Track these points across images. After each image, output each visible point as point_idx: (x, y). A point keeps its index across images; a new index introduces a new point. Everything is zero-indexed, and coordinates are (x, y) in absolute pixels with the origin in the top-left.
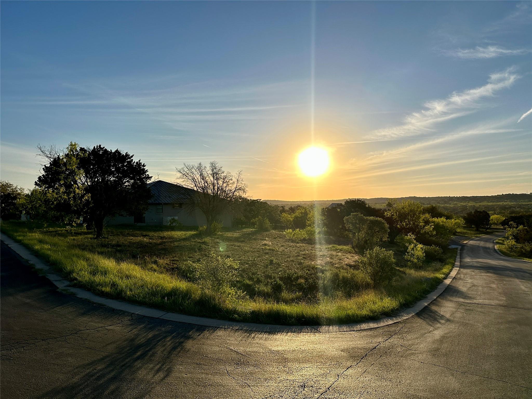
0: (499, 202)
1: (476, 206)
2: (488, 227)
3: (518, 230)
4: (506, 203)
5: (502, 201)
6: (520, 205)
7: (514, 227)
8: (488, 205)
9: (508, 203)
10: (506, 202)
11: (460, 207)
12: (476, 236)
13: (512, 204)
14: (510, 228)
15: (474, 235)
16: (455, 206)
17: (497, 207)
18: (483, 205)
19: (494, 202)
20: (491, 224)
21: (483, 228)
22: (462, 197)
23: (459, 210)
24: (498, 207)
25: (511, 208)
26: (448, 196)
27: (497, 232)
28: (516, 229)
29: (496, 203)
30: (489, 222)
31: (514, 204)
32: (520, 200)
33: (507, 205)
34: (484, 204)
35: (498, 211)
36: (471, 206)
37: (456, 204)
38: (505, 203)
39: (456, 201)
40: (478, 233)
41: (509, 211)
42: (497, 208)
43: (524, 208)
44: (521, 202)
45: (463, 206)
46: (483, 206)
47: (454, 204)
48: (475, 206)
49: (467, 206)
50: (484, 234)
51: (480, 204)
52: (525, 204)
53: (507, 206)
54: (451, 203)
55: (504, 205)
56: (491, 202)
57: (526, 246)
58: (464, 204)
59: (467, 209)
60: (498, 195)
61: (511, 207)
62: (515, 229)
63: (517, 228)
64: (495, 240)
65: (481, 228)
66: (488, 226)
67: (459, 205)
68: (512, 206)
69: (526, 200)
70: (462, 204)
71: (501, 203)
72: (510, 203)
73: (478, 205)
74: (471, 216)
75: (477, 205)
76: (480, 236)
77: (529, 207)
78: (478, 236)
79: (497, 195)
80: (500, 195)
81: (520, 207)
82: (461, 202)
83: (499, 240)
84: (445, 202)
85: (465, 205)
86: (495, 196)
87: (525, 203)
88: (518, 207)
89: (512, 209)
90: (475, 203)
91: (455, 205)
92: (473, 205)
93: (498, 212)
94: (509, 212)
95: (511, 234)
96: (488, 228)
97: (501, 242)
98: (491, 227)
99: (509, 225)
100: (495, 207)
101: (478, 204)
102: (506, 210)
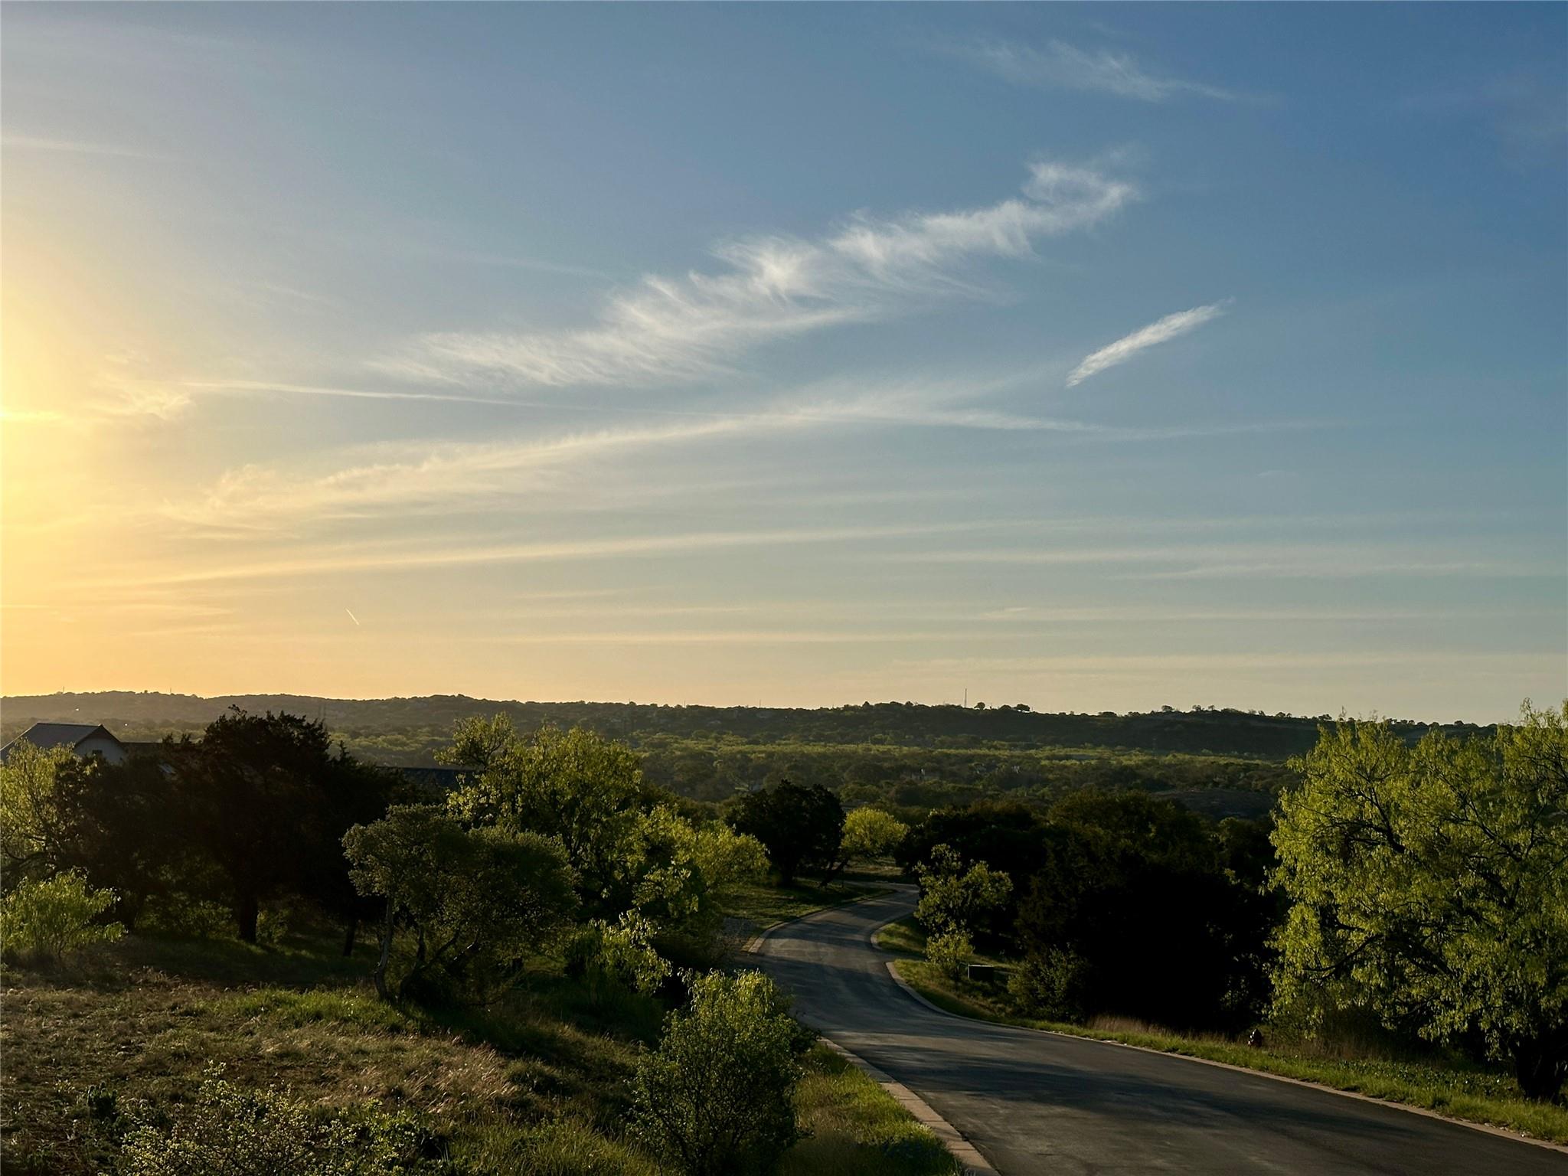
0: (848, 743)
1: (753, 756)
2: (834, 868)
3: (967, 886)
4: (882, 748)
5: (865, 739)
6: (938, 760)
7: (951, 872)
8: (803, 755)
9: (889, 749)
10: (881, 742)
11: (681, 763)
12: (783, 912)
13: (905, 756)
14: (936, 872)
15: (774, 907)
16: (658, 756)
17: (844, 768)
18: (785, 754)
19: (828, 739)
20: (848, 854)
21: (809, 874)
22: (688, 706)
23: (676, 778)
24: (850, 764)
25: (902, 776)
26: (626, 703)
27: (869, 891)
28: (958, 879)
29: (840, 747)
30: (839, 844)
31: (913, 755)
32: (938, 736)
33: (885, 760)
34: (788, 749)
35: (851, 786)
36: (732, 758)
37: (662, 745)
38: (876, 749)
39: (662, 730)
40: (791, 901)
41: (894, 790)
42: (844, 771)
43: (953, 774)
44: (943, 744)
45: (696, 756)
46: (785, 757)
47: (653, 745)
48: (751, 760)
49: (712, 760)
50: (818, 905)
51: (770, 748)
52: (956, 755)
53: (886, 765)
54: (641, 738)
55: (875, 755)
56: (818, 738)
57: (1050, 965)
58: (701, 747)
59: (715, 770)
60: (847, 707)
61: (900, 769)
62: (952, 880)
63: (961, 873)
64: (873, 931)
65: (802, 875)
66: (832, 866)
67: (676, 749)
68: (908, 762)
69: (962, 737)
70: (690, 743)
71: (860, 748)
72: (896, 750)
73: (763, 755)
74: (763, 811)
75: (759, 751)
76: (805, 913)
77: (971, 769)
78: (797, 913)
79: (841, 706)
80: (855, 708)
81: (938, 767)
82: (687, 736)
83: (890, 933)
84: (612, 733)
85: (702, 753)
86: (833, 709)
87: (957, 748)
88: (931, 771)
89: (908, 779)
90: (747, 743)
91: (661, 750)
92: (740, 752)
93: (852, 790)
94: (897, 792)
95: (938, 906)
96: (831, 876)
97: (901, 943)
98: (845, 869)
99: (933, 865)
100: (836, 766)
101: (762, 748)
102: (883, 783)
